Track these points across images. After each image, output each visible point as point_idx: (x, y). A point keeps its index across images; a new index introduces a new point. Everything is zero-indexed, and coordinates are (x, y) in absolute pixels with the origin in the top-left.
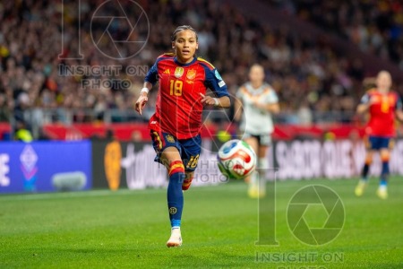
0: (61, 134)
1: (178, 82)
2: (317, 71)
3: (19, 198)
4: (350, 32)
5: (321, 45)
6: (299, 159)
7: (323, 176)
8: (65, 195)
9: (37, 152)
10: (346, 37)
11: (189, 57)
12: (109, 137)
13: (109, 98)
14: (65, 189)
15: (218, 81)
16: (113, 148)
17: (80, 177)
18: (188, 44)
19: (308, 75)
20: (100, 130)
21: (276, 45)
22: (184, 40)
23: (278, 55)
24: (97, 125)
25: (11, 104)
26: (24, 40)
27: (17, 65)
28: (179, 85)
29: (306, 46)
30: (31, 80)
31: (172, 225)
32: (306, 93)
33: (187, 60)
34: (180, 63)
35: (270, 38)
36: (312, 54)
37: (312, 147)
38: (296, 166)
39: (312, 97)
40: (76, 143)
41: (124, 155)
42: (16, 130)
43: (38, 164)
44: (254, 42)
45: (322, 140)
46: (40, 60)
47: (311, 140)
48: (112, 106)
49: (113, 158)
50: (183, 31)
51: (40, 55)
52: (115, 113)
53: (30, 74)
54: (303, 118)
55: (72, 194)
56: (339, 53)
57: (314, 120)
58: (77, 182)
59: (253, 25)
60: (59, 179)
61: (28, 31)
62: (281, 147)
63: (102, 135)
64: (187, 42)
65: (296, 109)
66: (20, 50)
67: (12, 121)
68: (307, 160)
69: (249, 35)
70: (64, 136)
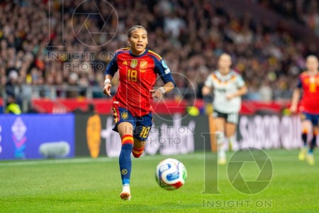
0: (48, 107)
1: (133, 71)
2: (276, 53)
3: (10, 164)
4: (306, 18)
5: (280, 30)
6: (260, 132)
7: (282, 147)
8: (51, 162)
9: (26, 124)
10: (302, 23)
11: (142, 50)
12: (91, 110)
13: (91, 77)
14: (51, 156)
15: (164, 69)
16: (94, 120)
17: (65, 146)
18: (141, 39)
19: (269, 56)
20: (83, 104)
21: (240, 30)
22: (139, 36)
23: (242, 39)
24: (80, 99)
25: (4, 80)
26: (16, 25)
27: (9, 46)
28: (134, 74)
29: (266, 31)
30: (22, 60)
31: (123, 183)
32: (266, 72)
33: (140, 52)
34: (134, 55)
35: (235, 24)
36: (272, 38)
37: (272, 121)
38: (257, 138)
39: (271, 76)
40: (61, 115)
41: (104, 127)
42: (8, 104)
43: (27, 134)
44: (221, 28)
45: (280, 115)
46: (30, 42)
47: (270, 115)
48: (94, 83)
49: (94, 130)
50: (137, 29)
51: (30, 37)
52: (96, 89)
53: (20, 54)
54: (264, 94)
55: (57, 161)
56: (296, 37)
57: (274, 98)
58: (62, 151)
59: (219, 12)
60: (45, 148)
61: (19, 16)
62: (244, 121)
63: (85, 109)
64: (141, 37)
65: (258, 87)
66: (12, 32)
67: (5, 96)
68: (267, 132)
69: (216, 20)
70: (51, 109)
